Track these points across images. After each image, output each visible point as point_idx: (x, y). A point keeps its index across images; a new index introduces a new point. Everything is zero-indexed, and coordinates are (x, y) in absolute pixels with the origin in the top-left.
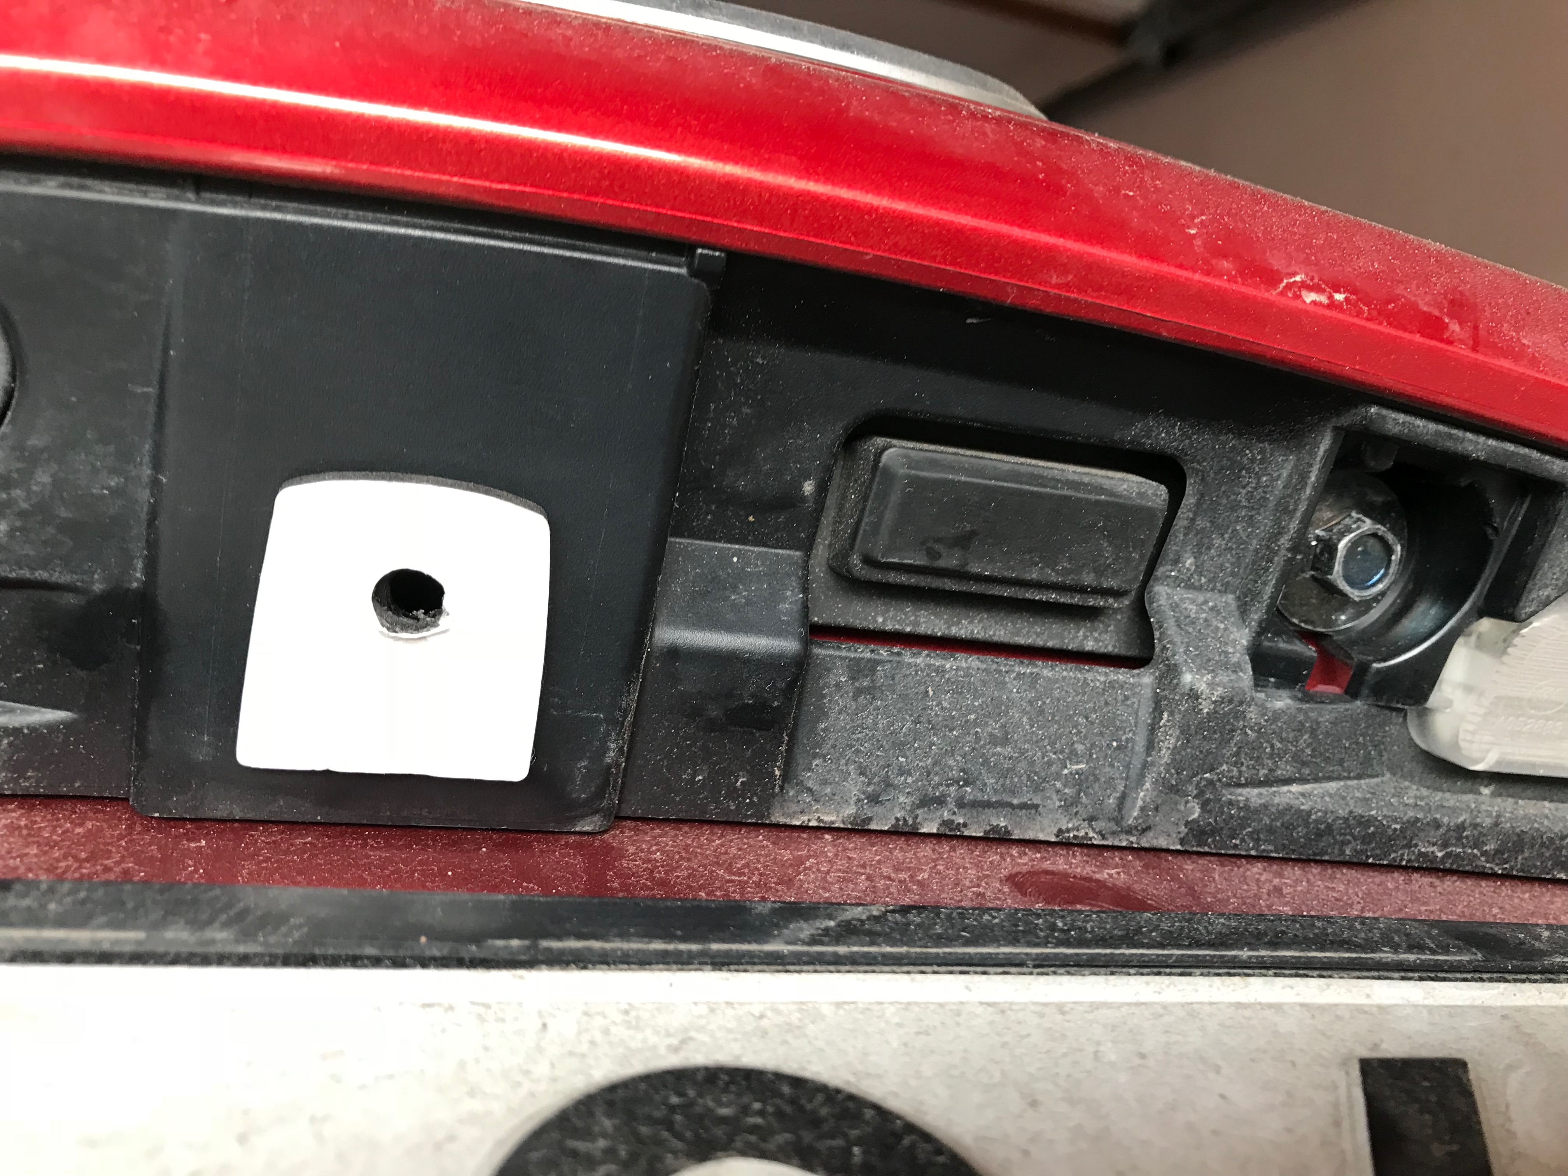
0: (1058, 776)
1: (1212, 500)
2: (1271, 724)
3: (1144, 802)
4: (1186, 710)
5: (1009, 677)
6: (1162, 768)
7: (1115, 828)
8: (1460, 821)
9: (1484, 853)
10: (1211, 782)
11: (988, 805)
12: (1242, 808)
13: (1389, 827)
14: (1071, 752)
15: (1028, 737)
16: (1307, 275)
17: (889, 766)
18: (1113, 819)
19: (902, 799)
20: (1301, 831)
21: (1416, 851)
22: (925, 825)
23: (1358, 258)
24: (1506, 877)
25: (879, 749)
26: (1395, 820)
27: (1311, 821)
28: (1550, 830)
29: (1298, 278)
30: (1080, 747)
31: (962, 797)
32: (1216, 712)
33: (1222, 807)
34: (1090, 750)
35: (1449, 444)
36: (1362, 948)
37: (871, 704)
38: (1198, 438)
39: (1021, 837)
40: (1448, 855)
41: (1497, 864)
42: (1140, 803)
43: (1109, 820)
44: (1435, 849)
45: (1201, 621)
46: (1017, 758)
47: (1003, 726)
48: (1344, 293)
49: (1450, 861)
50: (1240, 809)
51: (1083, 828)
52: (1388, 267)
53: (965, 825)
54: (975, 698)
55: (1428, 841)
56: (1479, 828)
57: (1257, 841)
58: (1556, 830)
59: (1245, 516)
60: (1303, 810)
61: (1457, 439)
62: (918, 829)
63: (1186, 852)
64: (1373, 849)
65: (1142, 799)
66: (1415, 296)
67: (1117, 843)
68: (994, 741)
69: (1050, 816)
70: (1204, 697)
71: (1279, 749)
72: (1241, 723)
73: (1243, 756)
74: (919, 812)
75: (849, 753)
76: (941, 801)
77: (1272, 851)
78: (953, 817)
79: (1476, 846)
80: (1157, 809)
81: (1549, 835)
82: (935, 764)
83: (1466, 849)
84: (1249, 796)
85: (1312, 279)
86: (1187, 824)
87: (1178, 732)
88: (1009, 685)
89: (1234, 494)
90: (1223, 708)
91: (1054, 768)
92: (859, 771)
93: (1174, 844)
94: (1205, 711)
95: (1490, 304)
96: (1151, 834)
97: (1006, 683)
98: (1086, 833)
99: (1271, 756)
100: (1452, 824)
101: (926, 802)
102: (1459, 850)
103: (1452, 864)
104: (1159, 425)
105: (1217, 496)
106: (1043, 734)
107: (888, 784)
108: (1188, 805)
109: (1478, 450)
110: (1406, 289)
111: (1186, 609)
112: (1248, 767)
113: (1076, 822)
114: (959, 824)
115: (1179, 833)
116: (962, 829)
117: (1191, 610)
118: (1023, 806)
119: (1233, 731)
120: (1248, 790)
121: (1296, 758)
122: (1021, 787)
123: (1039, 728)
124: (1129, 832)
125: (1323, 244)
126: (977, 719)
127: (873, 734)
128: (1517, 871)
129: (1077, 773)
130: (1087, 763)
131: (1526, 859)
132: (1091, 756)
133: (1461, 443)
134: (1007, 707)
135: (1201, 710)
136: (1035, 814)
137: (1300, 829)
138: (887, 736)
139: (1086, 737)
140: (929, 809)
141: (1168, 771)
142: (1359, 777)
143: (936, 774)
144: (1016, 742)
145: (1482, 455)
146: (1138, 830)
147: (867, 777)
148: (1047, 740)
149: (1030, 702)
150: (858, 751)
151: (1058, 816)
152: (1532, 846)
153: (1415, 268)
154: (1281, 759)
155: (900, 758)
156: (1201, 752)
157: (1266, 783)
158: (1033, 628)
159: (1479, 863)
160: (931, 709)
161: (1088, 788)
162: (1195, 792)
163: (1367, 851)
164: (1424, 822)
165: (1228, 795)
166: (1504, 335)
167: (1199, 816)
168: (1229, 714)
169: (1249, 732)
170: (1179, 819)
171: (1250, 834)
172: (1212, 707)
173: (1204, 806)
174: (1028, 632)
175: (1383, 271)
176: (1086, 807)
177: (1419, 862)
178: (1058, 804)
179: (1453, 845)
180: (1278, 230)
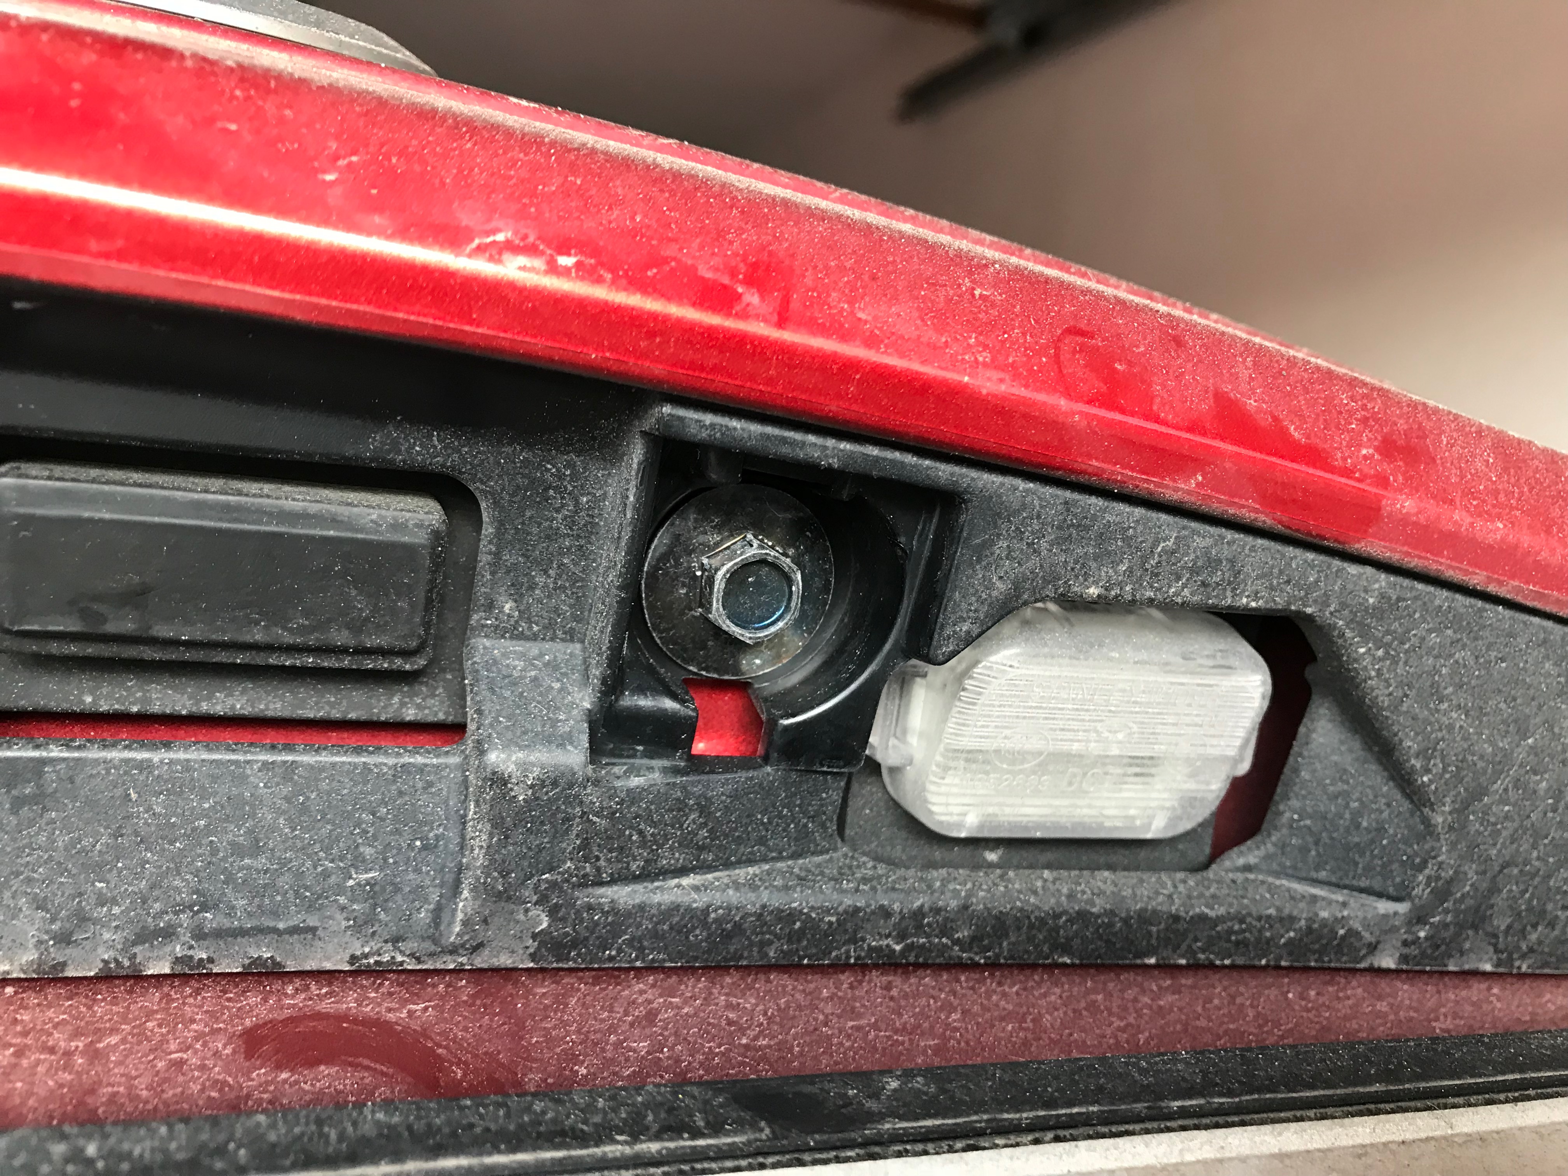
0: (340, 889)
1: (516, 528)
2: (629, 807)
3: (466, 914)
4: (493, 799)
5: (252, 769)
6: (479, 872)
7: (433, 948)
8: (915, 905)
9: (957, 942)
10: (553, 885)
11: (242, 932)
12: (608, 912)
13: (821, 920)
14: (356, 858)
15: (290, 843)
16: (516, 233)
17: (81, 894)
18: (429, 937)
19: (107, 936)
20: (700, 934)
21: (865, 946)
22: (151, 965)
23: (610, 208)
24: (993, 966)
25: (62, 874)
26: (828, 911)
27: (710, 920)
28: (1038, 908)
29: (500, 237)
30: (368, 851)
31: (200, 927)
32: (537, 799)
33: (578, 912)
34: (383, 852)
35: (785, 450)
36: (583, 1140)
37: (41, 816)
38: (471, 451)
39: (300, 969)
40: (909, 948)
41: (976, 954)
42: (460, 916)
43: (423, 939)
44: (890, 941)
45: (527, 680)
46: (276, 870)
47: (250, 832)
48: (576, 255)
49: (913, 954)
50: (605, 914)
51: (385, 952)
52: (658, 220)
53: (211, 960)
54: (203, 798)
55: (879, 933)
56: (943, 913)
57: (641, 950)
58: (1046, 908)
59: (571, 546)
60: (697, 908)
61: (793, 443)
62: (141, 971)
63: (542, 970)
64: (806, 948)
65: (462, 912)
66: (694, 257)
67: (439, 966)
68: (237, 850)
69: (336, 940)
70: (513, 780)
71: (652, 835)
72: (578, 809)
73: (595, 848)
74: (137, 950)
75: (15, 883)
76: (168, 934)
77: (664, 960)
78: (191, 953)
79: (943, 933)
80: (485, 921)
81: (1037, 913)
82: (152, 887)
83: (932, 939)
84: (616, 897)
85: (525, 237)
86: (534, 936)
87: (488, 826)
88: (252, 779)
89: (547, 520)
90: (547, 793)
91: (333, 880)
92: (35, 906)
93: (522, 961)
94: (521, 798)
95: (815, 267)
96: (486, 952)
97: (248, 776)
98: (393, 958)
99: (643, 844)
100: (905, 911)
101: (145, 936)
102: (922, 941)
103: (917, 957)
104: (406, 436)
105: (523, 523)
106: (311, 838)
107: (82, 919)
108: (530, 914)
109: (826, 456)
110: (681, 249)
111: (508, 666)
112: (609, 861)
113: (374, 945)
114: (201, 960)
115: (527, 947)
116: (210, 966)
117: (514, 668)
118: (294, 930)
119: (568, 820)
120: (615, 888)
121: (685, 842)
122: (288, 907)
123: (304, 830)
124: (453, 951)
125: (554, 193)
126: (209, 825)
127: (51, 856)
128: (1005, 958)
129: (368, 883)
130: (381, 869)
131: (1014, 944)
132: (385, 860)
133: (801, 448)
134: (253, 806)
135: (515, 797)
136: (313, 939)
137: (698, 932)
138: (72, 856)
139: (375, 837)
140: (152, 946)
141: (488, 875)
142: (795, 856)
143: (156, 900)
144: (272, 850)
145: (835, 463)
146: (467, 949)
147: (48, 911)
148: (318, 845)
149: (287, 799)
150: (29, 881)
151: (347, 939)
152: (1019, 929)
153: (703, 221)
154: (661, 846)
155: (97, 884)
156: (530, 849)
157: (644, 876)
158: (323, 697)
159: (953, 954)
160: (137, 817)
161: (386, 901)
162: (535, 898)
163: (797, 950)
164: (868, 910)
165: (583, 897)
166: (830, 308)
167: (549, 926)
168: (558, 799)
169: (595, 819)
170: (522, 932)
171: (630, 943)
172: (530, 792)
173: (553, 912)
174: (316, 703)
175: (648, 227)
176: (386, 925)
177: (871, 958)
178: (344, 924)
179: (912, 935)
180: (481, 173)
